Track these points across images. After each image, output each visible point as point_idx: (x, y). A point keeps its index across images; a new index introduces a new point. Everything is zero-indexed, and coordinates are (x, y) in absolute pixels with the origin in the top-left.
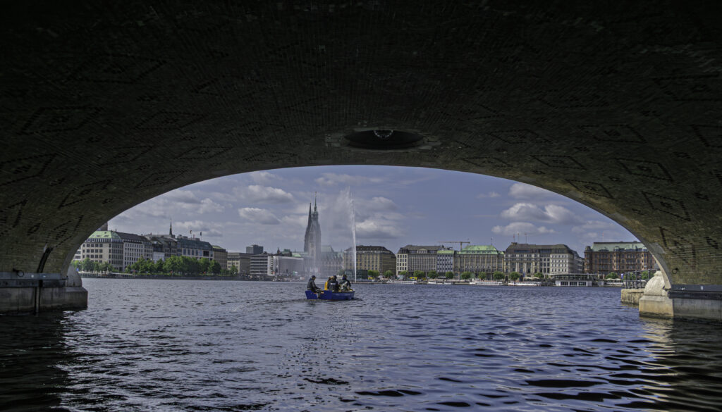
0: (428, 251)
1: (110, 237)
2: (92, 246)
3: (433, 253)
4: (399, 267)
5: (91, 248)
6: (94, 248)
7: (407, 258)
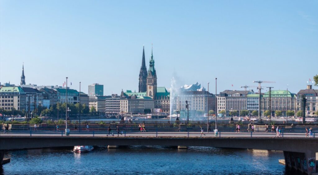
0: (241, 95)
1: (18, 91)
2: (6, 97)
3: (244, 96)
4: (219, 106)
5: (5, 99)
6: (7, 99)
7: (225, 100)
